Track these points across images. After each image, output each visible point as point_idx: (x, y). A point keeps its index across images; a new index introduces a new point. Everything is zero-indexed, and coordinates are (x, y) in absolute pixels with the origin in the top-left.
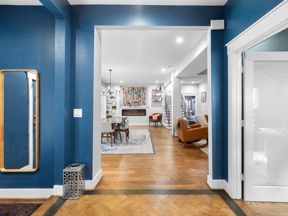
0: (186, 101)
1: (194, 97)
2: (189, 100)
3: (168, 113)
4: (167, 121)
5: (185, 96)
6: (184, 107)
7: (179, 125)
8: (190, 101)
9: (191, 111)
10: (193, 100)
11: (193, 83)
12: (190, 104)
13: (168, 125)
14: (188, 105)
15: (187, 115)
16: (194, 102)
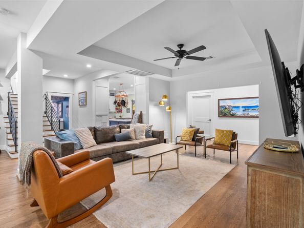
0: (54, 105)
1: (67, 99)
2: (58, 103)
3: (13, 124)
4: (12, 143)
5: (53, 97)
6: (50, 114)
7: (31, 168)
8: (60, 105)
9: (62, 120)
10: (65, 103)
11: (66, 76)
12: (60, 110)
13: (13, 149)
14: (56, 109)
15: (56, 126)
16: (68, 107)
